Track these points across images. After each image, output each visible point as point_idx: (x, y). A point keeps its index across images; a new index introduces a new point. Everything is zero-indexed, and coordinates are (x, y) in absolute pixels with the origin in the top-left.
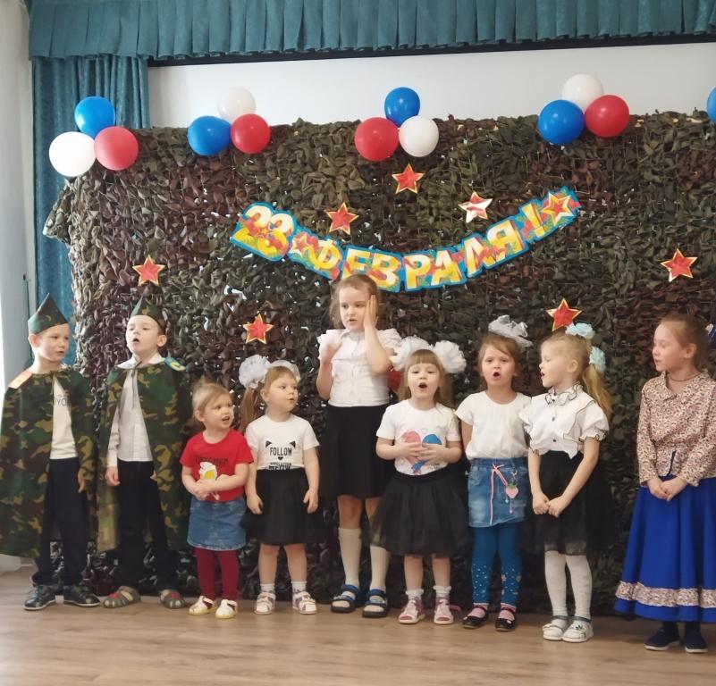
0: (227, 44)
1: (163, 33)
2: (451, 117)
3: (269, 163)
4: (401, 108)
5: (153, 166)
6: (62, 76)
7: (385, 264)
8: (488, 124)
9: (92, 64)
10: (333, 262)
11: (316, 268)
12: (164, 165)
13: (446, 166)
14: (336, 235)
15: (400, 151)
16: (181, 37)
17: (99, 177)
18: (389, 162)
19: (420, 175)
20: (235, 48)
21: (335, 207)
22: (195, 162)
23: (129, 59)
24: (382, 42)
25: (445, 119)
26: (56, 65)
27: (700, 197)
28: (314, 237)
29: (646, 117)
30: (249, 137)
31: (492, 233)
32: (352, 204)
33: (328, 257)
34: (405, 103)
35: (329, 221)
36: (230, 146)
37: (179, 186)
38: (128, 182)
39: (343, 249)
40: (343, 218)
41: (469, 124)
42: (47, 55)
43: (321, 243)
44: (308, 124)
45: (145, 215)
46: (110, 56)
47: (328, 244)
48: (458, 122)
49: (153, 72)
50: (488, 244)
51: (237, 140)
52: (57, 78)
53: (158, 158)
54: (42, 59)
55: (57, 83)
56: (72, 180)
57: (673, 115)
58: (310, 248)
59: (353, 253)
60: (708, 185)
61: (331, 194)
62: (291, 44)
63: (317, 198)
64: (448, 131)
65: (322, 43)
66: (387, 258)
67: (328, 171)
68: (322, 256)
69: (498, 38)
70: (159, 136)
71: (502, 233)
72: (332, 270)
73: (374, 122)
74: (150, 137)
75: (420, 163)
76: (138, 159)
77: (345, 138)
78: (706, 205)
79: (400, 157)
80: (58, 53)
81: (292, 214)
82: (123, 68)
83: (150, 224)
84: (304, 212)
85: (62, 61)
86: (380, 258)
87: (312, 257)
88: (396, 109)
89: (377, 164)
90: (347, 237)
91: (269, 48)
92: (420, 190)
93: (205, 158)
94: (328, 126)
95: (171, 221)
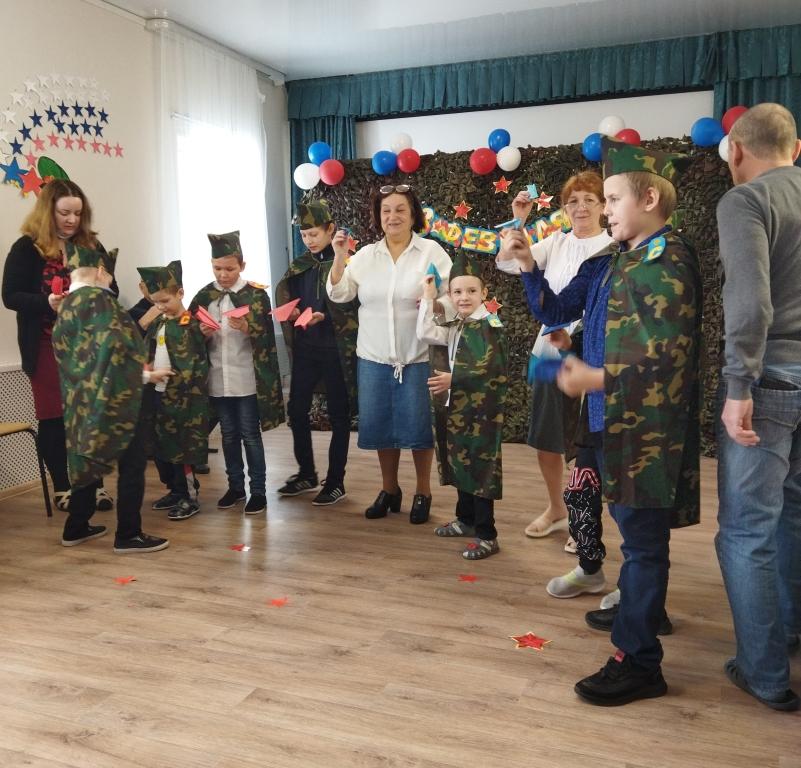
0: (401, 106)
1: (364, 101)
2: (529, 146)
3: (419, 178)
4: (498, 141)
5: (353, 182)
6: (307, 129)
7: (488, 237)
8: (552, 150)
9: (323, 122)
10: (457, 236)
11: (447, 240)
12: (359, 181)
13: (526, 176)
14: (459, 220)
15: (497, 167)
16: (374, 103)
17: (322, 190)
18: (491, 174)
19: (510, 183)
20: (405, 109)
21: (458, 203)
22: (377, 178)
23: (344, 118)
24: (493, 100)
25: (526, 147)
26: (304, 124)
27: (685, 191)
28: (446, 222)
29: (653, 142)
30: (407, 163)
31: (553, 217)
32: (469, 202)
33: (454, 234)
34: (502, 138)
35: (455, 212)
36: (397, 168)
37: (368, 193)
38: (338, 192)
39: (463, 228)
40: (463, 209)
41: (541, 150)
42: (297, 117)
43: (450, 225)
44: (443, 154)
45: (348, 211)
46: (333, 117)
47: (454, 226)
48: (533, 149)
49: (358, 126)
50: (551, 224)
51: (401, 164)
52: (304, 130)
53: (355, 177)
54: (295, 119)
55: (304, 134)
56: (308, 191)
57: (670, 139)
58: (443, 228)
59: (468, 231)
60: (690, 183)
61: (456, 195)
62: (438, 104)
63: (448, 198)
64: (527, 154)
65: (457, 103)
66: (489, 233)
67: (455, 182)
68: (450, 233)
69: (565, 94)
70: (357, 163)
71: (559, 217)
72: (456, 241)
73: (482, 151)
74: (351, 165)
75: (510, 175)
76: (344, 178)
77: (464, 161)
78: (688, 197)
79: (498, 172)
80: (304, 116)
81: (433, 208)
82: (341, 124)
83: (351, 217)
84: (440, 207)
85: (306, 121)
86: (484, 234)
87: (444, 234)
88: (495, 142)
89: (484, 176)
90: (465, 221)
91: (426, 108)
92: (510, 191)
93: (383, 176)
94: (455, 154)
95: (363, 214)
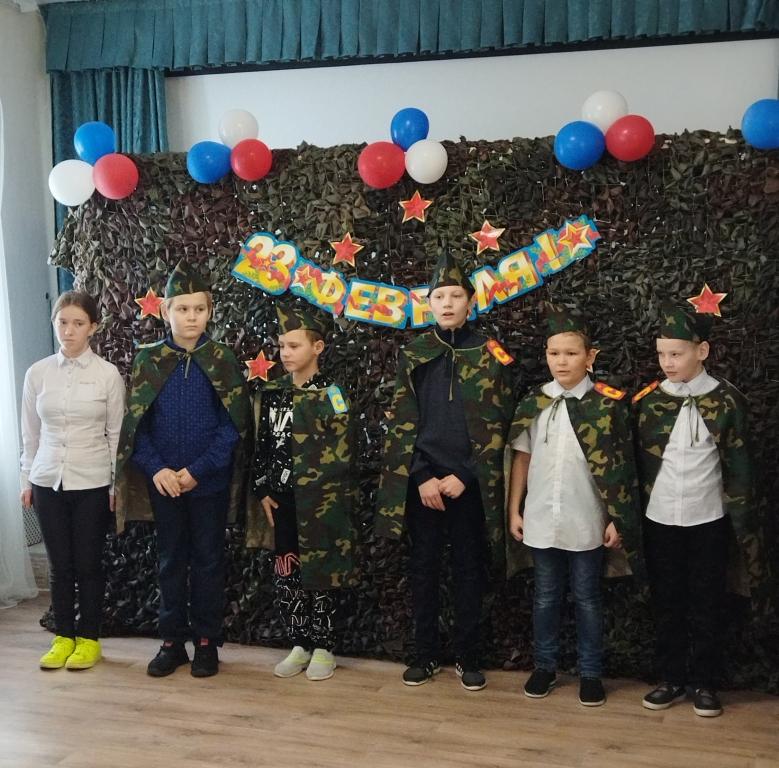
0: (244, 53)
1: (178, 43)
2: (462, 138)
3: (271, 191)
4: (408, 130)
5: (154, 194)
6: (80, 90)
7: (391, 299)
8: (502, 146)
9: (109, 76)
10: (337, 296)
11: (319, 303)
12: (165, 193)
13: (456, 193)
14: (339, 267)
15: (406, 177)
16: (196, 48)
17: (101, 206)
18: (396, 187)
19: (429, 203)
20: (251, 58)
21: (339, 236)
22: (196, 189)
23: (145, 71)
24: (402, 48)
25: (457, 141)
26: (74, 78)
27: (732, 227)
28: (317, 269)
29: (675, 137)
30: (248, 166)
31: (504, 266)
32: (357, 235)
33: (332, 291)
34: (414, 125)
35: (333, 253)
36: (231, 173)
37: (180, 214)
38: (129, 210)
39: (347, 282)
40: (346, 248)
41: (483, 145)
43: (325, 276)
44: (312, 147)
45: (147, 246)
46: (126, 69)
47: (331, 277)
48: (469, 144)
49: (170, 83)
50: (500, 277)
51: (237, 167)
52: (75, 91)
53: (159, 185)
54: (60, 72)
55: (75, 98)
56: (75, 208)
57: (704, 134)
58: (313, 281)
59: (357, 286)
60: (741, 213)
61: (335, 223)
62: (308, 52)
63: (321, 227)
64: (458, 153)
65: (340, 50)
66: (393, 292)
67: (333, 199)
68: (325, 290)
69: (525, 41)
70: (160, 161)
71: (514, 266)
72: (335, 304)
73: (380, 147)
74: (150, 163)
75: (428, 190)
76: (139, 185)
77: (350, 163)
78: (738, 236)
79: (407, 185)
80: (74, 66)
81: (295, 245)
82: (139, 80)
83: (151, 255)
84: (308, 242)
85: (78, 74)
86: (385, 292)
87: (315, 291)
88: (402, 132)
89: (383, 191)
90: (350, 270)
91: (286, 58)
92: (429, 218)
93: (207, 186)
94: (332, 149)
95: (172, 252)
